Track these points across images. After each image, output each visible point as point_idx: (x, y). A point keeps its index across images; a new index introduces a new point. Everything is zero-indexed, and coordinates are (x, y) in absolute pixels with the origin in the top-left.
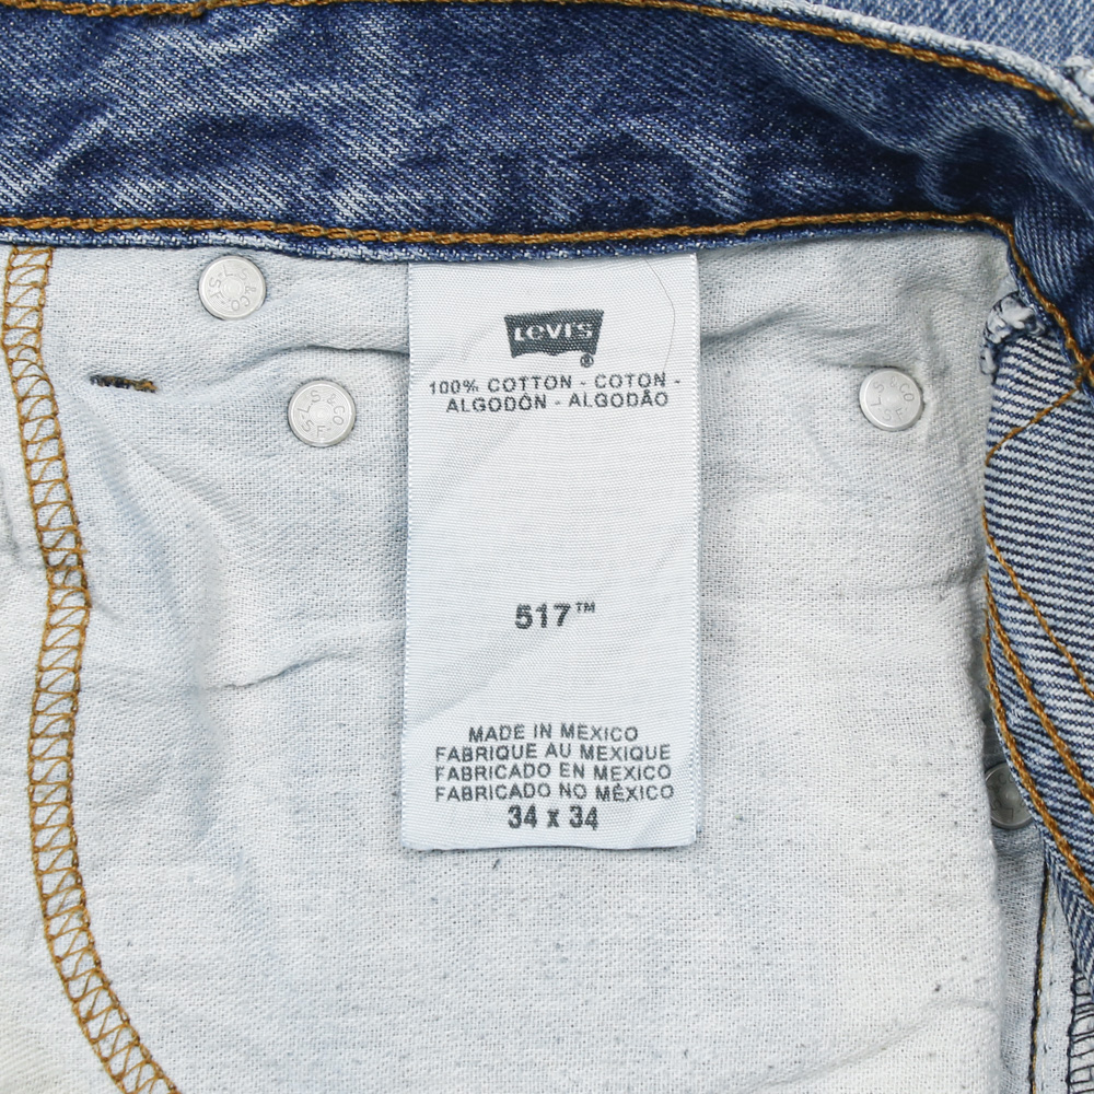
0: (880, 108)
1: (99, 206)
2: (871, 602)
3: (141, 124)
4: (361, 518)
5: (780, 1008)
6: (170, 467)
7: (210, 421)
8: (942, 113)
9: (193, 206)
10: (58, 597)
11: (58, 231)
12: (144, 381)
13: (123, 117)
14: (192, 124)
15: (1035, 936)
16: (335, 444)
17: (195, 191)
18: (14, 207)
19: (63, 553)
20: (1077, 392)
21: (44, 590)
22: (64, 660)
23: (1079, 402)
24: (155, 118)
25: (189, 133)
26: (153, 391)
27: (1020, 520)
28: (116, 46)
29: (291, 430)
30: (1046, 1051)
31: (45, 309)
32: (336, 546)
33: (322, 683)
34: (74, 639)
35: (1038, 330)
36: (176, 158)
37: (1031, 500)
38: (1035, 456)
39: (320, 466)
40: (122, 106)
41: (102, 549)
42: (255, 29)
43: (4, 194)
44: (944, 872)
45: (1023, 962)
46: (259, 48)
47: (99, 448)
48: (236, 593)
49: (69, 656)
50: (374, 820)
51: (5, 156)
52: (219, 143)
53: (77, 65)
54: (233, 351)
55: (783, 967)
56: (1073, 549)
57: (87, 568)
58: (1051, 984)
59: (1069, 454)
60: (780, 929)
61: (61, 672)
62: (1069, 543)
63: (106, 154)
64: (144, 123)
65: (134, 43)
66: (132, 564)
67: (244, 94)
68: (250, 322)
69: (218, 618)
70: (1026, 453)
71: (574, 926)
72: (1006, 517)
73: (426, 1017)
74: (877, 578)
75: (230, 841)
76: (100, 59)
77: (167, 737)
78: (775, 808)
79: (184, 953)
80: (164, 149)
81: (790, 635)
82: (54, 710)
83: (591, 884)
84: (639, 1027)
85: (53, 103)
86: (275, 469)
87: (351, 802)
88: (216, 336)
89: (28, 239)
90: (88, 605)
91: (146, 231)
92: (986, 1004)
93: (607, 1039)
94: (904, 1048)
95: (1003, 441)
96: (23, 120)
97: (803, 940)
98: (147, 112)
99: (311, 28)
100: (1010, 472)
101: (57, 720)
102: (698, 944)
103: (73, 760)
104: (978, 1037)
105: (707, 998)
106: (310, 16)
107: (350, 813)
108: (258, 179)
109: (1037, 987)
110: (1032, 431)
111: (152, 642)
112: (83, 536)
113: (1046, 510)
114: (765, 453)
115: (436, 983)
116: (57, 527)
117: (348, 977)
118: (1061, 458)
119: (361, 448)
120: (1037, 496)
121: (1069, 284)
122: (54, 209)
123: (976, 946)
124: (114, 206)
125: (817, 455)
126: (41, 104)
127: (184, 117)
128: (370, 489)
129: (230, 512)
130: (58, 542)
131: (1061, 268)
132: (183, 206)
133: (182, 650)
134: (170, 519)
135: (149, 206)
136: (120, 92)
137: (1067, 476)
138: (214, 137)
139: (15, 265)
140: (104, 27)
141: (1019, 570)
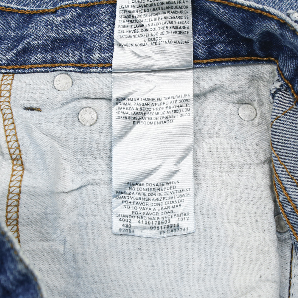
0: (240, 25)
1: (27, 62)
2: (242, 168)
3: (38, 40)
4: (99, 146)
5: (216, 282)
6: (45, 132)
7: (56, 119)
8: (256, 27)
9: (52, 61)
10: (15, 168)
11: (15, 69)
12: (38, 108)
13: (33, 39)
14: (52, 39)
15: (289, 263)
16: (92, 125)
17: (53, 57)
18: (4, 63)
19: (16, 155)
20: (295, 106)
21: (11, 166)
22: (16, 184)
23: (295, 109)
24: (42, 38)
25: (52, 42)
26: (41, 111)
27: (280, 142)
28: (32, 21)
29: (79, 121)
30: (293, 295)
31: (11, 91)
32: (92, 154)
33: (88, 191)
34: (19, 178)
35: (284, 89)
36: (48, 49)
37: (283, 137)
38: (283, 124)
39: (87, 131)
40: (34, 36)
41: (26, 153)
42: (69, 13)
43: (1, 60)
44: (263, 244)
45: (286, 270)
46: (71, 18)
47: (25, 126)
48: (64, 167)
49: (18, 183)
50: (102, 229)
51: (1, 50)
52: (60, 44)
53: (22, 27)
54: (63, 99)
55: (217, 270)
56: (295, 150)
57: (23, 159)
58: (294, 276)
59: (293, 123)
60: (217, 260)
61: (15, 188)
62: (294, 148)
63: (29, 49)
64: (39, 40)
65: (37, 20)
66: (35, 157)
67: (67, 31)
68: (67, 91)
69: (59, 173)
70: (281, 123)
71: (158, 259)
72: (276, 142)
73: (116, 285)
74: (244, 161)
75: (62, 235)
76: (28, 25)
77: (45, 206)
78: (215, 227)
79: (50, 267)
80: (45, 47)
81: (220, 177)
82: (14, 198)
83: (163, 248)
84: (177, 288)
85: (15, 37)
86: (75, 132)
87: (96, 224)
88: (58, 95)
89: (7, 72)
90: (23, 169)
91: (39, 68)
92: (275, 281)
93: (168, 291)
94: (252, 294)
95: (275, 120)
96: (7, 41)
97: (223, 263)
98: (40, 37)
99: (85, 13)
100: (277, 129)
101: (14, 201)
102: (193, 265)
103: (19, 213)
104: (273, 291)
105: (196, 280)
106: (85, 10)
107: (95, 227)
108: (70, 53)
109: (290, 277)
110: (282, 117)
111: (41, 179)
112: (21, 150)
113: (287, 139)
114: (212, 127)
115: (119, 275)
116: (14, 148)
117: (94, 273)
118: (290, 124)
119: (99, 126)
120: (284, 135)
121: (292, 74)
122: (15, 63)
123: (271, 265)
124: (31, 62)
125: (227, 127)
126: (12, 37)
127: (50, 38)
128: (101, 137)
129: (62, 144)
130: (14, 152)
131: (290, 70)
132: (49, 61)
133: (49, 181)
134: (46, 146)
135: (40, 61)
136: (33, 32)
137: (292, 129)
138: (58, 43)
139: (3, 79)
140: (29, 17)
141: (280, 156)
